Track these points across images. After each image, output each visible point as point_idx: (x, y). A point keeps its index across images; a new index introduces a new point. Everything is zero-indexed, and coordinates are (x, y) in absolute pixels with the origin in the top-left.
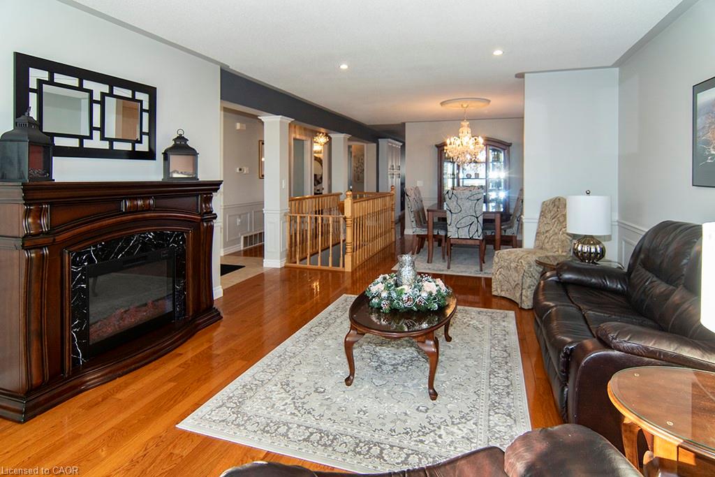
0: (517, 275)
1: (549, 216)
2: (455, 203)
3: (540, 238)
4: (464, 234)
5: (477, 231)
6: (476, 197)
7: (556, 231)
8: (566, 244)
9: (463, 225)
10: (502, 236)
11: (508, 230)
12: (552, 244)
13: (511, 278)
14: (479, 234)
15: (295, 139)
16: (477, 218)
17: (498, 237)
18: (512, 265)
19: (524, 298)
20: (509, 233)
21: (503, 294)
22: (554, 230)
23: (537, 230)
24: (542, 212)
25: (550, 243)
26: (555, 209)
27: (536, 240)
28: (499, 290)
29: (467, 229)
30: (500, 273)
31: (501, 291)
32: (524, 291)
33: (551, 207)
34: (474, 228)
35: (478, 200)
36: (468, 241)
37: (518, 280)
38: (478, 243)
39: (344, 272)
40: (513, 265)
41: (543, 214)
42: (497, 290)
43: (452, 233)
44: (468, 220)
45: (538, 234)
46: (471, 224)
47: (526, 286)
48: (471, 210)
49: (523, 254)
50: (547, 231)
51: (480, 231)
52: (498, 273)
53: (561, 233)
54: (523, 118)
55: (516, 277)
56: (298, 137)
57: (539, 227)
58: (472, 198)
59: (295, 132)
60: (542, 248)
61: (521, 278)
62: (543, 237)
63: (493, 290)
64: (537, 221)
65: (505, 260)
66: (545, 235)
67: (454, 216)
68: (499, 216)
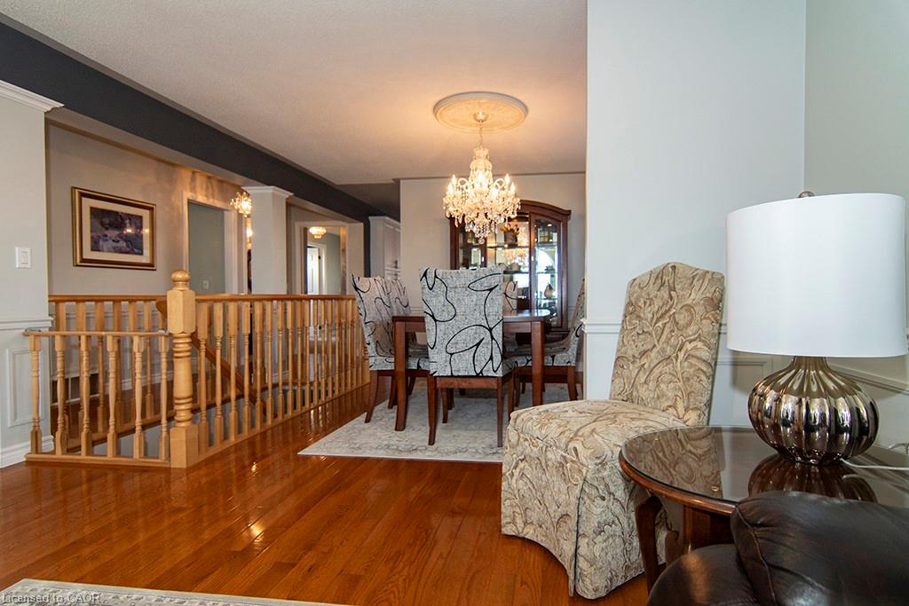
0: (564, 487)
1: (647, 313)
2: (442, 298)
3: (626, 372)
4: (463, 366)
5: (491, 358)
6: (487, 283)
7: (669, 350)
8: (698, 386)
9: (461, 346)
10: (544, 367)
11: (558, 356)
12: (658, 386)
13: (548, 493)
14: (496, 365)
15: (191, 203)
16: (490, 330)
17: (537, 371)
18: (550, 455)
19: (582, 564)
20: (561, 360)
21: (529, 533)
22: (663, 350)
23: (618, 350)
24: (629, 304)
25: (652, 385)
26: (665, 293)
27: (615, 375)
28: (519, 521)
29: (468, 355)
30: (523, 475)
31: (525, 523)
32: (583, 542)
33: (652, 289)
34: (484, 352)
35: (491, 290)
36: (473, 380)
37: (568, 505)
38: (494, 385)
39: (168, 470)
40: (554, 456)
41: (632, 310)
42: (514, 522)
43: (438, 365)
44: (469, 337)
45: (620, 360)
46: (478, 345)
47: (588, 527)
48: (477, 313)
49: (584, 420)
50: (644, 353)
51: (498, 358)
52: (516, 472)
53: (681, 355)
54: (584, 172)
55: (562, 495)
56: (201, 199)
57: (622, 343)
58: (477, 286)
59: (193, 189)
60: (629, 399)
61: (573, 500)
62: (633, 369)
63: (504, 521)
64: (619, 328)
65: (533, 440)
66: (638, 364)
67: (442, 326)
68: (538, 326)
